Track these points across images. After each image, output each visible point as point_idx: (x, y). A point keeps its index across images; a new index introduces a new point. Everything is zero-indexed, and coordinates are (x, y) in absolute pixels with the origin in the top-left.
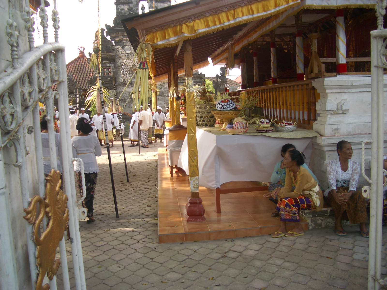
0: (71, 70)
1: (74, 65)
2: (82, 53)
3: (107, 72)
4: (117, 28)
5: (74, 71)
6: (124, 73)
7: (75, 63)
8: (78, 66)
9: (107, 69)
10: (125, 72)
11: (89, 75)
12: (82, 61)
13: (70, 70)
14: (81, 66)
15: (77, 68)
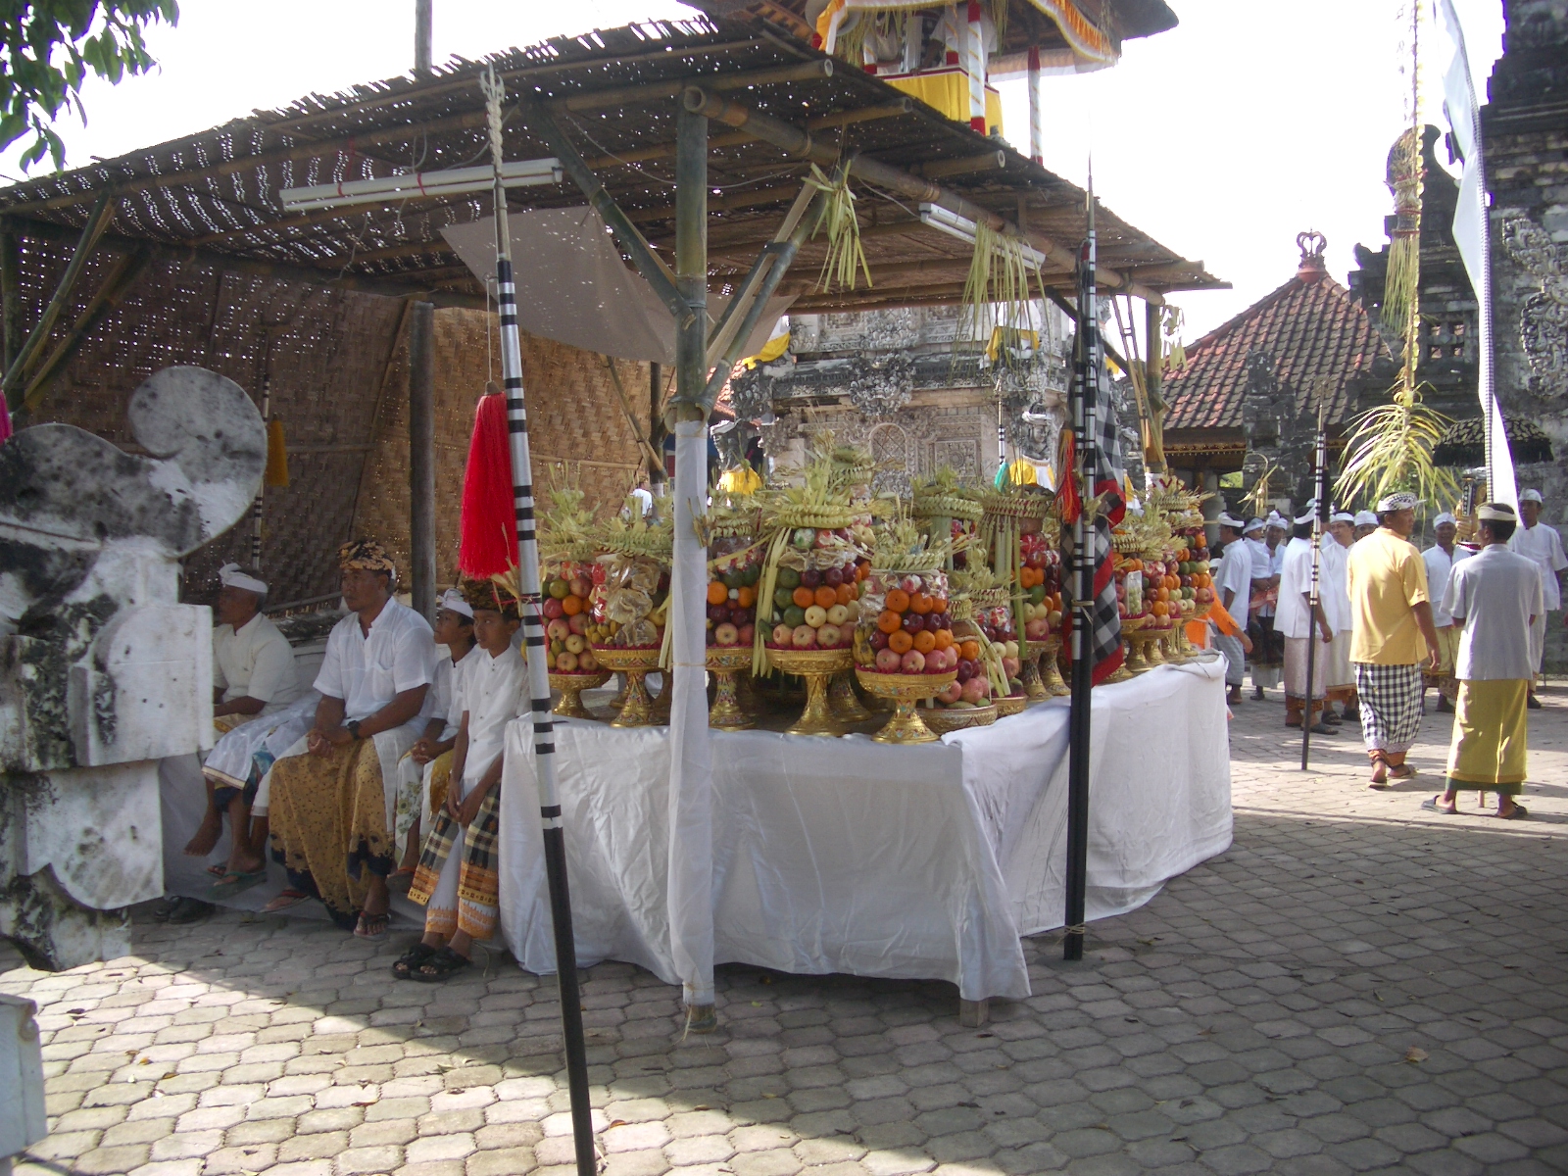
0: (1262, 338)
1: (1276, 315)
2: (1314, 264)
3: (1445, 340)
4: (1508, 114)
5: (1278, 341)
6: (1539, 347)
7: (1279, 307)
8: (1296, 323)
9: (1446, 325)
10: (1541, 339)
11: (1348, 363)
12: (1315, 300)
13: (1255, 339)
14: (1308, 322)
15: (1290, 327)
